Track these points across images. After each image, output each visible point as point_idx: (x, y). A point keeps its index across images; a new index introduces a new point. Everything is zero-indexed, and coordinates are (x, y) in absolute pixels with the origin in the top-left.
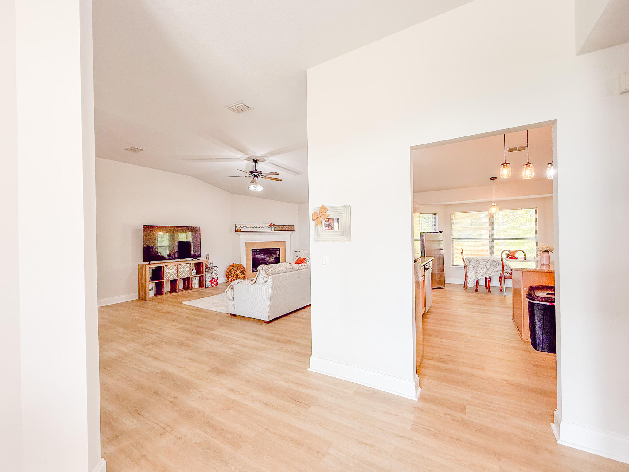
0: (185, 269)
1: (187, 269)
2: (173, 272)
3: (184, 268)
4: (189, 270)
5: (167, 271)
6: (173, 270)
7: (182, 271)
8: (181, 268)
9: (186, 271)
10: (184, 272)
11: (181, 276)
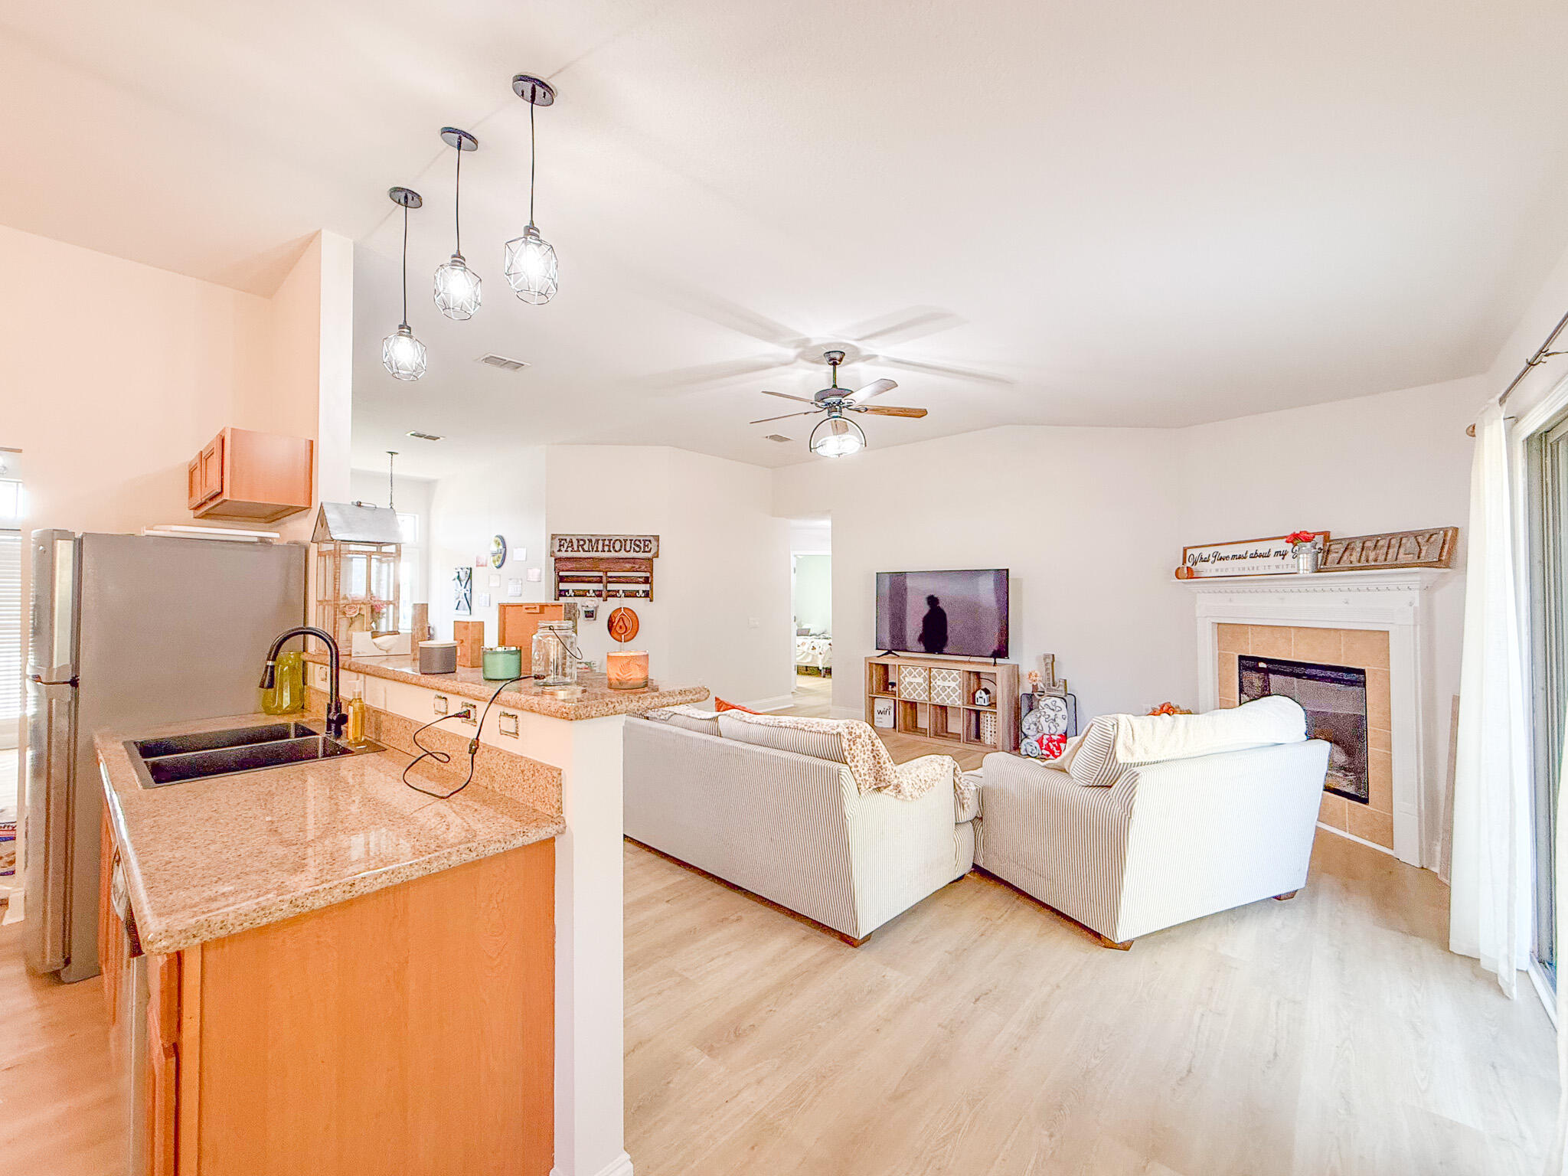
0: (946, 684)
1: (953, 684)
2: (919, 685)
3: (944, 679)
4: (957, 688)
5: (906, 678)
6: (920, 680)
7: (939, 686)
8: (938, 678)
9: (949, 687)
10: (944, 689)
11: (936, 697)
